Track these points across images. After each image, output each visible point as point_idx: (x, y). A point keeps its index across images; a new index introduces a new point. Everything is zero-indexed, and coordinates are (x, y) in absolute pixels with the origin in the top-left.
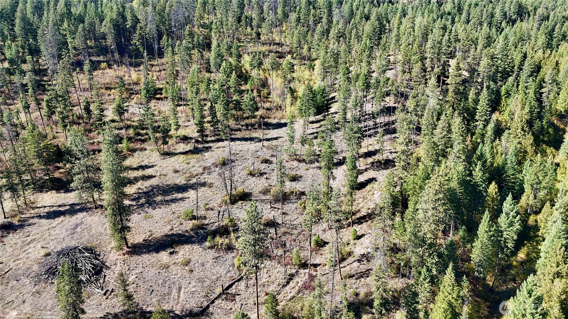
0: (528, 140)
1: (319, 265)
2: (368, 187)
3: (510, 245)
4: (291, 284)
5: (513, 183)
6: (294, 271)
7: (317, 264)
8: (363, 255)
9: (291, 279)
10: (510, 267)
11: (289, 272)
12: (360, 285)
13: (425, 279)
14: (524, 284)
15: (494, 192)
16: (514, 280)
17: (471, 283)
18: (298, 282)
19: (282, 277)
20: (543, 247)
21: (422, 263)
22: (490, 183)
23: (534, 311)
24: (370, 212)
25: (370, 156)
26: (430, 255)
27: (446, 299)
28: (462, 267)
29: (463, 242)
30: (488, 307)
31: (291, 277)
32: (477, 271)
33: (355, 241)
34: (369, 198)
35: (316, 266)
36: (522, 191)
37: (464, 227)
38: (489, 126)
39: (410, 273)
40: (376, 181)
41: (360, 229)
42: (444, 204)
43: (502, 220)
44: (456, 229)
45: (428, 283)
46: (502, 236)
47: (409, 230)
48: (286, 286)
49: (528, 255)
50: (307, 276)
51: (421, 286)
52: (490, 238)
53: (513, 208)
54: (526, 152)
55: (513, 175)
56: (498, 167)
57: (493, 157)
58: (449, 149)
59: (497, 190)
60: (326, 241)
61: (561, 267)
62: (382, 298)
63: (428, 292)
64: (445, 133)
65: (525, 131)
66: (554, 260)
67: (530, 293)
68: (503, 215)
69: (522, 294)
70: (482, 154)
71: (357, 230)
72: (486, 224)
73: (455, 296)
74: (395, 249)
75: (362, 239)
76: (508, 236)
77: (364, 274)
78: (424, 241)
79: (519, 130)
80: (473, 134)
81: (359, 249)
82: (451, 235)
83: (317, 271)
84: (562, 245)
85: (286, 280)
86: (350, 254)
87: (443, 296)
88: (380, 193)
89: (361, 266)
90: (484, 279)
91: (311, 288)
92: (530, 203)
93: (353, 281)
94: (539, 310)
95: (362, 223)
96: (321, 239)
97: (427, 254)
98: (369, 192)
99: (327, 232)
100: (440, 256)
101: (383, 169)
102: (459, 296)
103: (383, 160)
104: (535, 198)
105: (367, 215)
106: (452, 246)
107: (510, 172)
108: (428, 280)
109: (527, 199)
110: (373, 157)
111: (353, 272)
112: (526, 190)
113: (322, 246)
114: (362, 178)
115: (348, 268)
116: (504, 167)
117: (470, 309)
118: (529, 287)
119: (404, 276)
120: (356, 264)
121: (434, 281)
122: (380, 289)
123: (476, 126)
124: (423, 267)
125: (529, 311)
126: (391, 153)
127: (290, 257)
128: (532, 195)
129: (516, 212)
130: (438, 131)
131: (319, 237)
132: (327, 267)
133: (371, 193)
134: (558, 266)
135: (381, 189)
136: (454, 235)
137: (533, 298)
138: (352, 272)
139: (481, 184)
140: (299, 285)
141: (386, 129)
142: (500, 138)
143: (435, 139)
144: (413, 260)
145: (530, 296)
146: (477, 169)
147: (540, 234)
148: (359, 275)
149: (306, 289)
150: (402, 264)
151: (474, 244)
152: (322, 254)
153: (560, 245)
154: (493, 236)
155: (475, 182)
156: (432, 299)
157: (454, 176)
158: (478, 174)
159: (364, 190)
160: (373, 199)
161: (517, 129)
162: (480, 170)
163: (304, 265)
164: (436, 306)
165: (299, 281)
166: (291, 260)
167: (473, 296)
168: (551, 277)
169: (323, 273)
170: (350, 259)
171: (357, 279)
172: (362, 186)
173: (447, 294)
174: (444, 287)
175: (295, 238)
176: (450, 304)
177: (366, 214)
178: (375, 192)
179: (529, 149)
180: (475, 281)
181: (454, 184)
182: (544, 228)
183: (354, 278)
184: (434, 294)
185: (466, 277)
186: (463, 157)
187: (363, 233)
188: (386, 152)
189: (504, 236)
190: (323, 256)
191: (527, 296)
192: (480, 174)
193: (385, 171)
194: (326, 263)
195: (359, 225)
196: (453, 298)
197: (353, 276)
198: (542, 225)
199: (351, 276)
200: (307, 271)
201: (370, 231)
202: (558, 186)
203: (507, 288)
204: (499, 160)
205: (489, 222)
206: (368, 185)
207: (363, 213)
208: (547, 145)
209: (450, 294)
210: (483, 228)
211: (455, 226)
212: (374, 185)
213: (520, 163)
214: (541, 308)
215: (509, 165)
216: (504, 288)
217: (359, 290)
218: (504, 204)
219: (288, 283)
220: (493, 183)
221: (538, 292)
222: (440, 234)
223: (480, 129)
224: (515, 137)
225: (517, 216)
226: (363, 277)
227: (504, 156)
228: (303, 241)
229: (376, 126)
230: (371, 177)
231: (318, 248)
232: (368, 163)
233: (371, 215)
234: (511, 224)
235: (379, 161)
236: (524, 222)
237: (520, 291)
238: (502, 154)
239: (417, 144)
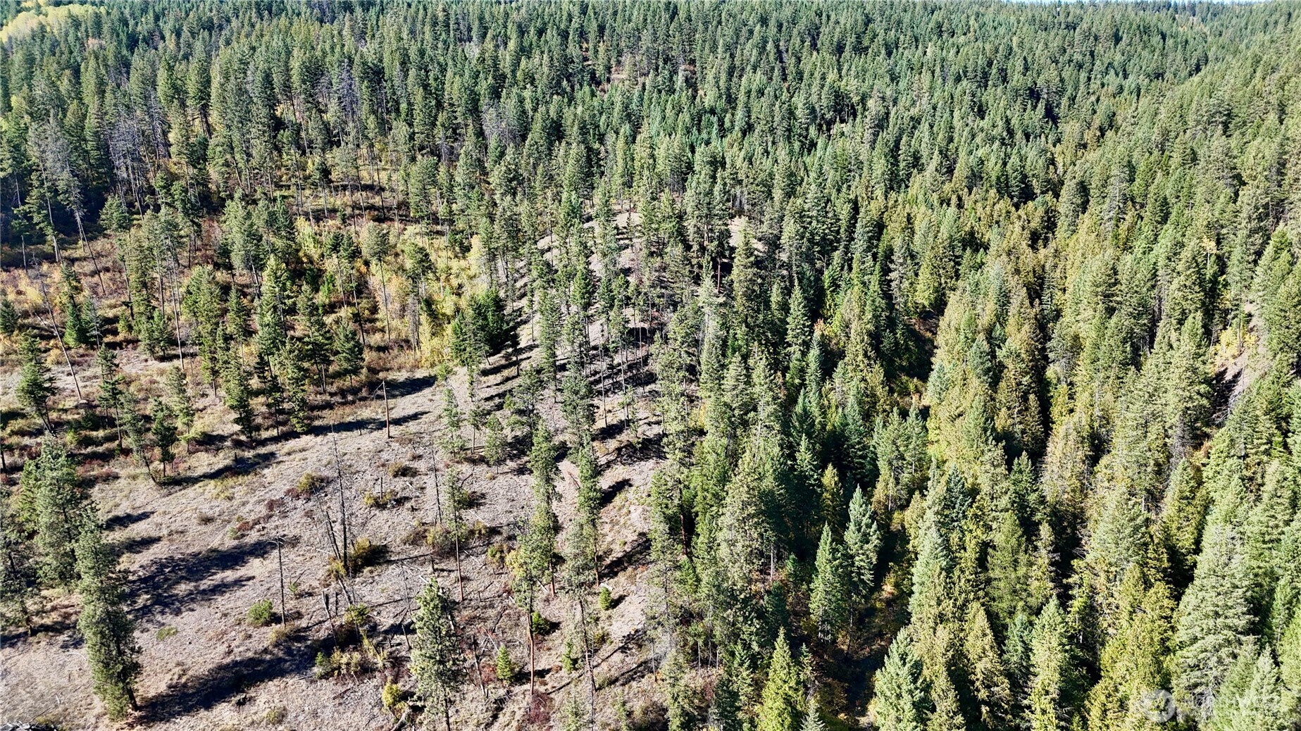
0: (876, 376)
1: (549, 671)
2: (618, 500)
3: (868, 576)
4: (502, 719)
5: (861, 457)
6: (502, 692)
7: (543, 670)
8: (629, 638)
9: (499, 709)
10: (872, 611)
11: (493, 697)
12: (631, 695)
13: (741, 665)
14: (893, 647)
15: (833, 482)
16: (880, 635)
17: (815, 654)
18: (514, 712)
19: (481, 708)
20: (918, 570)
21: (735, 636)
22: (824, 467)
23: (912, 686)
24: (628, 550)
25: (612, 436)
26: (746, 618)
27: (780, 691)
28: (797, 628)
29: (794, 583)
30: (846, 691)
31: (500, 704)
32: (821, 631)
33: (609, 612)
34: (622, 521)
35: (541, 674)
36: (876, 473)
37: (793, 556)
38: (811, 354)
39: (715, 655)
40: (631, 485)
41: (614, 586)
42: (757, 524)
43: (851, 536)
44: (780, 558)
45: (747, 669)
46: (853, 564)
47: (705, 578)
48: (492, 723)
49: (897, 585)
50: (529, 698)
51: (737, 676)
52: (836, 570)
53: (866, 510)
54: (874, 395)
55: (859, 443)
56: (834, 431)
57: (824, 414)
58: (752, 414)
59: (836, 479)
60: (554, 620)
61: (944, 605)
62: (685, 713)
63: (750, 685)
64: (742, 386)
65: (869, 358)
66: (932, 593)
67: (903, 658)
68: (852, 526)
69: (892, 663)
70: (805, 409)
71: (610, 589)
72: (827, 547)
73: (793, 684)
74: (687, 617)
75: (621, 605)
76: (862, 563)
77: (635, 673)
78: (735, 598)
79: (860, 357)
80: (786, 369)
81: (620, 625)
82: (772, 572)
83: (546, 684)
84: (942, 569)
85: (490, 713)
86: (603, 639)
87: (775, 688)
88: (640, 509)
89: (627, 659)
90: (834, 641)
91: (541, 717)
92: (891, 493)
93: (617, 689)
94: (918, 684)
95: (616, 574)
96: (545, 619)
97: (741, 619)
98: (620, 509)
99: (552, 603)
100: (761, 614)
101: (640, 459)
102: (798, 683)
103: (639, 443)
104: (898, 483)
105: (624, 556)
106: (779, 594)
107: (855, 439)
108: (746, 665)
109: (884, 488)
110: (618, 437)
111: (614, 673)
112: (882, 472)
113: (548, 633)
114: (605, 482)
115: (605, 666)
116: (843, 431)
117: (818, 702)
118: (901, 650)
119: (705, 663)
120: (618, 657)
121: (758, 664)
122: (680, 700)
123: (788, 355)
124: (736, 643)
125: (904, 687)
126: (649, 424)
127: (489, 665)
128: (892, 480)
129: (870, 517)
130: (729, 383)
131: (540, 616)
132: (564, 672)
133: (625, 510)
134: (939, 604)
135: (642, 501)
136: (777, 570)
137: (908, 665)
138: (612, 672)
139: (811, 473)
140: (518, 717)
141: (634, 375)
142: (831, 377)
143: (727, 398)
144: (718, 632)
145: (904, 664)
146: (802, 448)
147: (911, 549)
148: (626, 676)
149: (533, 723)
150: (700, 643)
151: (812, 586)
152: (549, 649)
153: (938, 570)
154: (841, 565)
155: (802, 471)
156: (757, 698)
157: (768, 466)
158: (804, 457)
159: (610, 506)
160: (629, 522)
161: (857, 356)
162: (808, 449)
163: (520, 677)
164: (765, 707)
165: (516, 710)
166: (494, 670)
167: (821, 677)
168: (932, 624)
169: (558, 686)
170: (606, 649)
171: (623, 685)
172: (607, 497)
173: (780, 683)
174: (775, 671)
175: (492, 625)
176: (787, 700)
177: (620, 555)
178: (632, 508)
179: (881, 392)
180: (819, 649)
181: (769, 483)
182: (915, 538)
183: (618, 684)
184: (758, 685)
185: (807, 647)
186: (777, 427)
187: (621, 593)
188: (641, 422)
189: (857, 563)
190: (553, 652)
191: (900, 664)
192: (808, 456)
193: (643, 463)
194: (560, 664)
195: (612, 577)
196: (790, 687)
197: (617, 680)
198: (912, 531)
199: (612, 682)
200: (528, 686)
201: (633, 588)
202: (931, 450)
203: (871, 650)
204: (835, 419)
205: (831, 544)
206: (615, 495)
207: (618, 553)
208: (908, 375)
209: (785, 682)
210: (823, 554)
211: (777, 554)
212: (628, 495)
213: (867, 416)
214: (921, 681)
215: (852, 427)
216: (866, 652)
217: (631, 704)
218: (851, 504)
219: (495, 717)
220: (830, 467)
221: (915, 653)
222: (755, 575)
223: (797, 360)
224: (855, 370)
225: (873, 523)
226: (634, 679)
227: (840, 410)
228: (510, 629)
229: (613, 370)
230: (620, 479)
231: (540, 637)
232: (611, 450)
233: (632, 556)
234: (866, 539)
235: (630, 445)
236: (884, 527)
237: (889, 657)
238: (837, 407)
239: (692, 401)
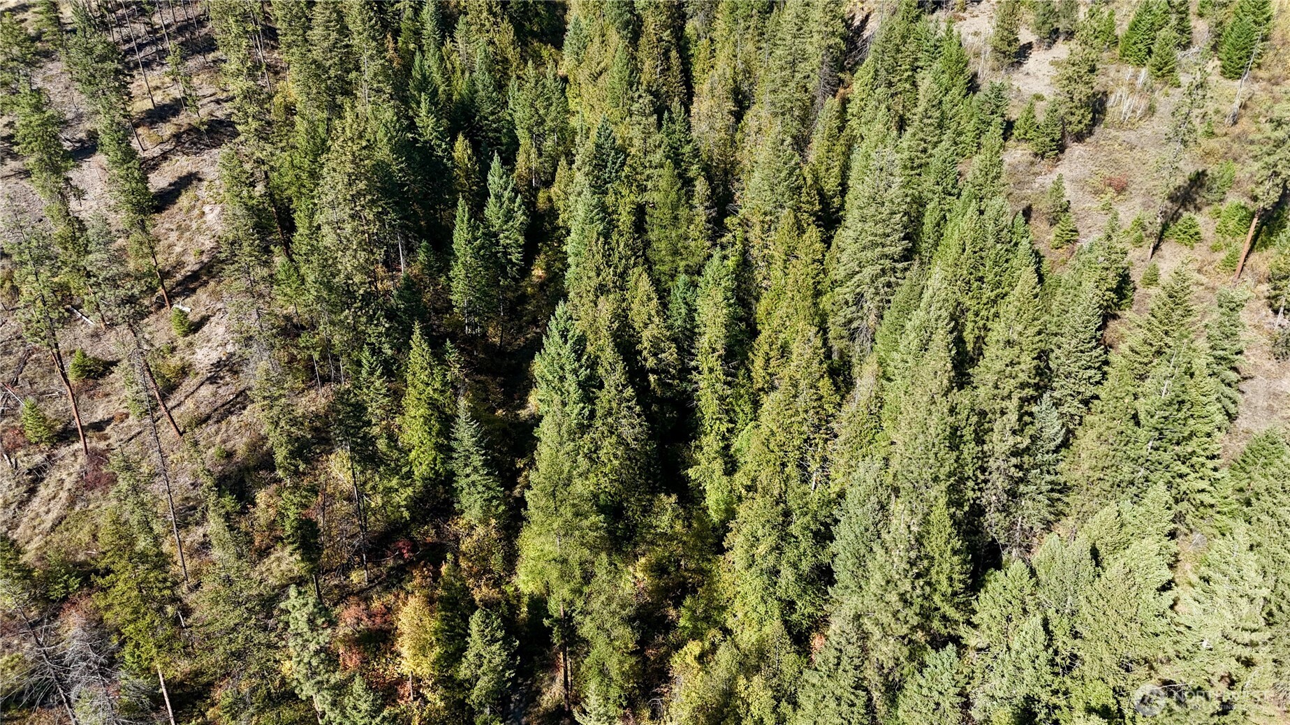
0: (506, 35)
1: (109, 422)
2: (184, 201)
3: (515, 257)
4: (43, 491)
5: (496, 130)
6: (39, 459)
7: (101, 421)
8: (218, 365)
9: (37, 480)
10: (523, 299)
11: (24, 466)
12: (231, 432)
13: (371, 373)
14: (552, 323)
15: (466, 156)
16: (535, 322)
17: (462, 351)
18: (62, 481)
19: (7, 483)
20: (569, 248)
21: (358, 340)
22: (454, 139)
23: (577, 365)
24: (206, 261)
25: (164, 119)
26: (370, 319)
27: (423, 397)
28: (439, 326)
29: (430, 275)
30: (501, 386)
31: (37, 475)
32: (468, 324)
33: (188, 339)
34: (194, 226)
35: (99, 427)
36: (515, 143)
37: (424, 243)
38: (425, 11)
39: (338, 369)
40: (200, 180)
41: (189, 306)
42: (373, 202)
43: (492, 210)
44: (410, 250)
45: (379, 378)
46: (498, 243)
47: (310, 278)
48: (29, 500)
49: (548, 268)
50: (82, 459)
51: (368, 388)
52: (478, 252)
53: (507, 183)
54: (506, 61)
55: (493, 113)
56: (462, 101)
57: (449, 81)
58: (353, 75)
59: (469, 152)
60: (110, 358)
61: (603, 274)
62: (291, 439)
63: (386, 395)
64: (334, 35)
65: (495, 15)
66: (589, 265)
67: (564, 336)
68: (492, 200)
69: (552, 344)
70: (423, 75)
71: (187, 309)
72: (465, 226)
73: (437, 385)
74: (290, 330)
75: (205, 328)
76: (508, 241)
77: (233, 406)
78: (350, 294)
79: (485, 14)
80: (396, 33)
81: (204, 356)
82: (402, 266)
83: (106, 438)
84: (599, 234)
85: (23, 488)
86: (184, 371)
87: (416, 394)
88: (218, 209)
89: (220, 391)
90: (484, 335)
91: (104, 480)
92: (534, 165)
93: (211, 428)
94: (583, 360)
95: (194, 291)
96: (94, 359)
97: (364, 319)
98: (189, 211)
99: (104, 338)
100: (391, 315)
101: (209, 147)
102: (445, 384)
103: (202, 123)
104: (540, 155)
105: (201, 269)
106: (411, 288)
107: (487, 108)
108: (378, 373)
109: (526, 159)
110: (174, 120)
111: (204, 410)
112: (522, 142)
113: (102, 375)
114: (159, 181)
115: (190, 403)
116: (472, 100)
117: (470, 401)
118: (561, 326)
119: (325, 380)
120: (206, 391)
121: (392, 370)
122: (282, 423)
123: (398, 13)
124: (361, 348)
125: (568, 367)
126: (218, 102)
127: (15, 428)
128: (534, 150)
129: (513, 190)
130: (316, 33)
131: (85, 356)
132: (132, 420)
133: (196, 212)
134: (598, 275)
135: (219, 198)
136: (408, 265)
137: (570, 342)
138: (202, 409)
139: (438, 142)
140: (67, 485)
141: (187, 40)
142: (451, 36)
143: (317, 54)
144: (336, 339)
145: (566, 342)
146: (423, 113)
147: (561, 224)
148: (222, 410)
149: (92, 489)
150: (316, 356)
151: (451, 274)
152: (107, 395)
153: (595, 235)
154: (482, 247)
155: (426, 142)
156: (396, 407)
157: (380, 135)
158: (426, 120)
159: (174, 209)
160: (204, 226)
161: (481, 12)
162: (429, 112)
163: (66, 435)
164: (407, 417)
165: (64, 476)
166: (22, 433)
167: (471, 373)
168: (592, 297)
169: (127, 438)
170: (189, 383)
171: (218, 422)
172: (165, 199)
173: (421, 386)
174: (414, 374)
175: (12, 376)
176: (433, 404)
177: (196, 267)
178: (207, 209)
179: (511, 53)
180: (468, 345)
181: (383, 153)
182: (565, 210)
183: (210, 422)
184: (396, 395)
185: (452, 343)
186: (388, 89)
187: (204, 313)
188: (205, 101)
189: (501, 242)
190: (114, 398)
191: (561, 342)
192: (431, 121)
193: (215, 151)
194: (125, 411)
195: (188, 296)
196: (435, 390)
197: (209, 417)
198: (560, 204)
199: (203, 421)
200: (79, 445)
201: (220, 305)
202: (574, 122)
203: (527, 339)
204: (461, 85)
205: (469, 220)
206: (180, 194)
207: (192, 263)
208: (541, 41)
209: (428, 385)
210: (460, 236)
211: (407, 245)
212: (199, 193)
213: (500, 86)
214: (585, 357)
215: (481, 93)
216: (521, 342)
217: (232, 442)
218: (490, 177)
219: (32, 491)
220: (461, 137)
221: (577, 329)
222: (380, 270)
223: (409, 19)
224: (479, 31)
225: (516, 196)
226: (232, 413)
227: (467, 74)
228: (42, 377)
229: (155, 35)
230: (184, 174)
231: (91, 382)
232: (165, 138)
233: (212, 266)
234: (509, 216)
235: (192, 129)
236: (530, 205)
237: (548, 337)
238: (463, 73)
239: (276, 73)
